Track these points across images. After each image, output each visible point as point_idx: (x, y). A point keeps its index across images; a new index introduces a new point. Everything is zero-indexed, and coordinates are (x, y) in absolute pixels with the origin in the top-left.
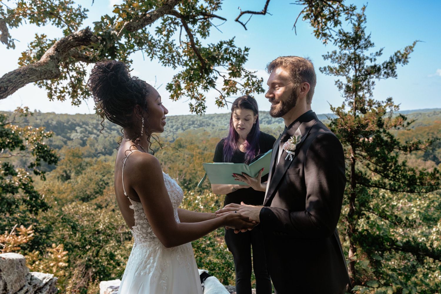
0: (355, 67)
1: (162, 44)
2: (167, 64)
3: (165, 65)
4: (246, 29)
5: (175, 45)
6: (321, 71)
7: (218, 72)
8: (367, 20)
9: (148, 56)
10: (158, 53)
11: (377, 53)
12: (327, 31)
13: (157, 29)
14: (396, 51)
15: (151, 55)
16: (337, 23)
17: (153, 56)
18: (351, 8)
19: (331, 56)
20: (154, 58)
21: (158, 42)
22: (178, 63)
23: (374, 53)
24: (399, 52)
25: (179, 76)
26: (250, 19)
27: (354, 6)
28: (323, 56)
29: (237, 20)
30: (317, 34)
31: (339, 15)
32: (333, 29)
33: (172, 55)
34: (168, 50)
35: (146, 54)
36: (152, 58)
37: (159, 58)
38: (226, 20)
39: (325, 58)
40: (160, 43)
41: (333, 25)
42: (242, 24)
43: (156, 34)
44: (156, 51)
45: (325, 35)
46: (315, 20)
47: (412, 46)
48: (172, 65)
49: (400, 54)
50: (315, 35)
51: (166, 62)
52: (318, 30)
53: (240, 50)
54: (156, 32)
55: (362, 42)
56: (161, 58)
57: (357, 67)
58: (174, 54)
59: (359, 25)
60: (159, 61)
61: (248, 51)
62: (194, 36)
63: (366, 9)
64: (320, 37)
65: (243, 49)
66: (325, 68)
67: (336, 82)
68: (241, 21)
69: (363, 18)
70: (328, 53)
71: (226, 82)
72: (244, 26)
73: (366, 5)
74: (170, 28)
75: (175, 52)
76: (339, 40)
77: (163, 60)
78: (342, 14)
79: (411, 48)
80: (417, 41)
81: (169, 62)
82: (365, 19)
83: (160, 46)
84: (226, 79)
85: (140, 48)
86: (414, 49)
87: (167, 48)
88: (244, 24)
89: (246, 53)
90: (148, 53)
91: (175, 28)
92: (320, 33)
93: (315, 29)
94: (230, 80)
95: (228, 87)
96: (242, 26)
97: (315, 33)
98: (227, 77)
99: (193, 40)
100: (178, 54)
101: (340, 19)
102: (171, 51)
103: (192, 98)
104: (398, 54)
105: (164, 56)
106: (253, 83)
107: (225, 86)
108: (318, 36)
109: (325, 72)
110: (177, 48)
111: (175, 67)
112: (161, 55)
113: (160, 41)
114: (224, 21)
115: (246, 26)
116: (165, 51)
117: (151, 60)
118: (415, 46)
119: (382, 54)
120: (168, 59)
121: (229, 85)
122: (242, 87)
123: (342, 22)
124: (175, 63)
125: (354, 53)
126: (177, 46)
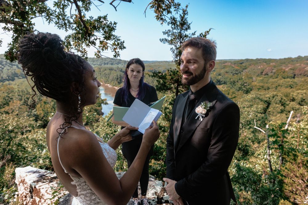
0: (180, 40)
1: (57, 13)
2: (61, 28)
3: (60, 29)
4: (116, 11)
5: (67, 15)
6: (161, 41)
7: (96, 36)
8: (188, 14)
9: (46, 21)
10: (54, 20)
11: (193, 33)
12: (163, 17)
13: (55, 3)
14: (201, 33)
15: (48, 21)
16: (169, 12)
17: (50, 21)
18: (178, 4)
19: (167, 33)
20: (51, 23)
21: (54, 12)
22: (69, 28)
23: (191, 33)
24: (202, 33)
25: (69, 37)
26: (119, 4)
27: (179, 3)
28: (163, 32)
29: (111, 4)
30: (158, 18)
31: (170, 7)
32: (167, 15)
33: (65, 22)
34: (61, 18)
35: (45, 19)
36: (49, 22)
37: (55, 23)
38: (104, 2)
39: (164, 34)
40: (55, 13)
41: (167, 13)
42: (114, 6)
43: (54, 7)
44: (52, 18)
45: (162, 19)
46: (157, 9)
47: (209, 31)
48: (64, 29)
49: (202, 35)
50: (156, 19)
51: (60, 27)
52: (158, 15)
53: (111, 23)
54: (54, 5)
55: (185, 26)
56: (56, 23)
57: (181, 41)
58: (66, 22)
59: (184, 16)
60: (55, 25)
61: (116, 25)
62: (82, 11)
63: (188, 7)
64: (159, 20)
65: (113, 23)
66: (163, 39)
67: (171, 49)
68: (114, 5)
69: (186, 12)
70: (166, 30)
71: (101, 42)
72: (115, 8)
73: (188, 4)
74: (64, 3)
75: (67, 20)
76: (170, 22)
77: (58, 25)
78: (172, 7)
79: (208, 32)
80: (211, 29)
81: (62, 27)
82: (187, 13)
83: (55, 14)
84: (101, 40)
85: (41, 15)
86: (209, 33)
87: (60, 17)
88: (115, 7)
89: (115, 25)
90: (46, 19)
91: (68, 4)
92: (159, 18)
93: (157, 15)
94: (104, 41)
95: (102, 45)
96: (114, 8)
97: (156, 17)
98: (102, 39)
99: (81, 14)
100: (69, 22)
101: (171, 10)
102: (64, 19)
103: (78, 52)
104: (201, 35)
105: (59, 22)
106: (118, 44)
107: (100, 45)
108: (158, 19)
109: (163, 42)
110: (68, 18)
111: (66, 30)
112: (56, 21)
113: (55, 11)
114: (103, 3)
115: (116, 8)
116: (59, 18)
117: (49, 24)
118: (210, 31)
119: (195, 34)
120: (62, 25)
121: (103, 44)
122: (111, 46)
123: (172, 12)
124: (67, 27)
125: (180, 32)
126: (68, 16)
